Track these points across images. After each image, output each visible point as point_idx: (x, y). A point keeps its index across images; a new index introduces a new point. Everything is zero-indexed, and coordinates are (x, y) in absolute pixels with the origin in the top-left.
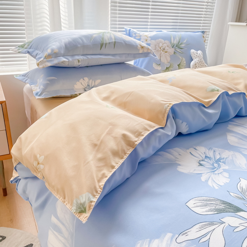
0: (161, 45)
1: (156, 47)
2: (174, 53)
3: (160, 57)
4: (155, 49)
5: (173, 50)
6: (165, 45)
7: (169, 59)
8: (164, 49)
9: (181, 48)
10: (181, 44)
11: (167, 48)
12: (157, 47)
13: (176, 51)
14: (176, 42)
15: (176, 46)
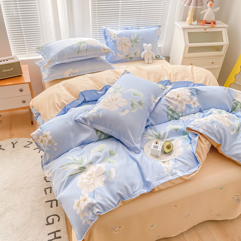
0: (123, 41)
1: (120, 42)
2: (132, 46)
3: (122, 49)
4: (119, 44)
5: (131, 44)
6: (126, 41)
7: (128, 50)
8: (125, 44)
9: (137, 43)
10: (138, 39)
11: (127, 43)
13: (133, 45)
14: (133, 38)
15: (134, 41)
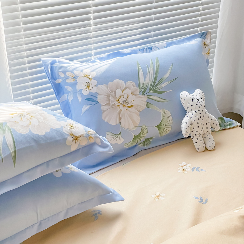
0: (118, 93)
1: (109, 100)
2: (148, 104)
3: (120, 119)
4: (108, 104)
5: (145, 99)
6: (128, 91)
7: (137, 119)
8: (126, 101)
9: (161, 92)
10: (161, 82)
11: (131, 98)
12: (111, 98)
13: (150, 101)
14: (148, 81)
15: (151, 89)
